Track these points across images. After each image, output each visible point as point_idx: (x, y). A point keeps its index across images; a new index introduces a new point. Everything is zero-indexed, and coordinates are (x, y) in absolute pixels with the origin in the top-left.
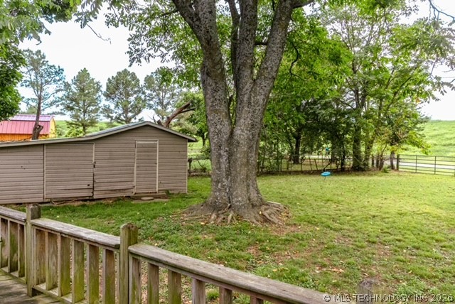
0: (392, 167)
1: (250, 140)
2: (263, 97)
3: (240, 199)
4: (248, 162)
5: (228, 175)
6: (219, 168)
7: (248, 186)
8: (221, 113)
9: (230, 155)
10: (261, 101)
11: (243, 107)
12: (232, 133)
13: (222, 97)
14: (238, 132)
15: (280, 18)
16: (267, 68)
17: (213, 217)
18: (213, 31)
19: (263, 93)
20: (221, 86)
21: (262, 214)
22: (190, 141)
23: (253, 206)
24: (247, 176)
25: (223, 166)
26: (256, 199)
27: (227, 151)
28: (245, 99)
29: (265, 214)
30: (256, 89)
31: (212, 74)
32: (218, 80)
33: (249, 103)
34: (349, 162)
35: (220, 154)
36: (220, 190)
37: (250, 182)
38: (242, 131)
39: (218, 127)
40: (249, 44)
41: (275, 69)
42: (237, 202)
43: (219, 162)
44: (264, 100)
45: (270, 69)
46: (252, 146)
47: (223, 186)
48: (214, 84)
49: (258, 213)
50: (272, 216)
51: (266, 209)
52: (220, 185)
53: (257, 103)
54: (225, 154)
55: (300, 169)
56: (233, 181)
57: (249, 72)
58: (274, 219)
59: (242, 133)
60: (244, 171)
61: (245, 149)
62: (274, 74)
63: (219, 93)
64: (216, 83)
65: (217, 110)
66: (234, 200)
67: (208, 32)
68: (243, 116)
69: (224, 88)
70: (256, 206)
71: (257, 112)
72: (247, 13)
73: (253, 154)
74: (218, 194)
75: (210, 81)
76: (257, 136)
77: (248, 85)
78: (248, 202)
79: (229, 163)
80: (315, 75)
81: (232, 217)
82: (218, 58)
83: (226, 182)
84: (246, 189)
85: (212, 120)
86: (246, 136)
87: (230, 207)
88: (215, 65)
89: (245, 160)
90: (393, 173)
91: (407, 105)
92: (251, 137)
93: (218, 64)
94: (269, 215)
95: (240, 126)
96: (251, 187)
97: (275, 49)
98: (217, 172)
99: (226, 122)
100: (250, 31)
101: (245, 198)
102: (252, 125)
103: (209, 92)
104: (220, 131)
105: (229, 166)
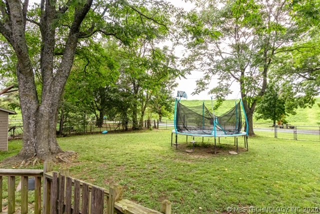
0: (155, 127)
1: (51, 113)
2: (59, 87)
3: (43, 150)
4: (49, 126)
5: (35, 135)
6: (29, 131)
7: (49, 141)
8: (30, 96)
9: (36, 122)
10: (58, 90)
11: (46, 93)
12: (38, 109)
13: (31, 86)
14: (42, 108)
15: (70, 43)
16: (62, 71)
17: (22, 163)
18: (23, 47)
19: (60, 85)
20: (30, 80)
21: (58, 158)
22: (10, 114)
23: (52, 153)
24: (48, 135)
25: (31, 130)
26: (55, 149)
27: (34, 120)
28: (48, 88)
29: (60, 157)
30: (54, 83)
31: (23, 72)
32: (27, 76)
33: (50, 91)
34: (130, 125)
35: (29, 122)
36: (29, 145)
37: (51, 139)
38: (45, 108)
39: (28, 105)
40: (49, 56)
41: (67, 71)
42: (41, 152)
43: (28, 127)
44: (60, 89)
45: (64, 71)
46: (52, 117)
47: (31, 143)
48: (25, 79)
49: (56, 157)
50: (65, 158)
51: (61, 155)
52: (29, 142)
53: (56, 91)
54: (33, 122)
55: (99, 131)
56: (39, 139)
57: (50, 72)
58: (66, 160)
59: (45, 109)
60: (46, 132)
61: (47, 119)
62: (67, 75)
63: (29, 84)
64: (26, 78)
65: (27, 94)
66: (39, 151)
67: (19, 47)
68: (46, 98)
69: (32, 81)
70: (54, 153)
71: (55, 96)
72: (48, 38)
73: (53, 122)
74: (27, 148)
75: (21, 76)
76: (56, 111)
77: (49, 80)
78: (49, 151)
79: (36, 127)
80: (100, 74)
81: (37, 162)
82: (27, 63)
83: (33, 140)
84: (47, 143)
85: (23, 101)
86: (48, 111)
87: (36, 155)
88: (25, 67)
89: (47, 126)
90: (155, 130)
91: (167, 91)
92: (51, 111)
93: (27, 66)
94: (63, 158)
95: (44, 105)
96: (51, 142)
97: (67, 60)
98: (27, 133)
99: (34, 102)
100: (50, 48)
101: (46, 149)
102: (52, 104)
103: (21, 83)
104: (29, 108)
105: (36, 130)
